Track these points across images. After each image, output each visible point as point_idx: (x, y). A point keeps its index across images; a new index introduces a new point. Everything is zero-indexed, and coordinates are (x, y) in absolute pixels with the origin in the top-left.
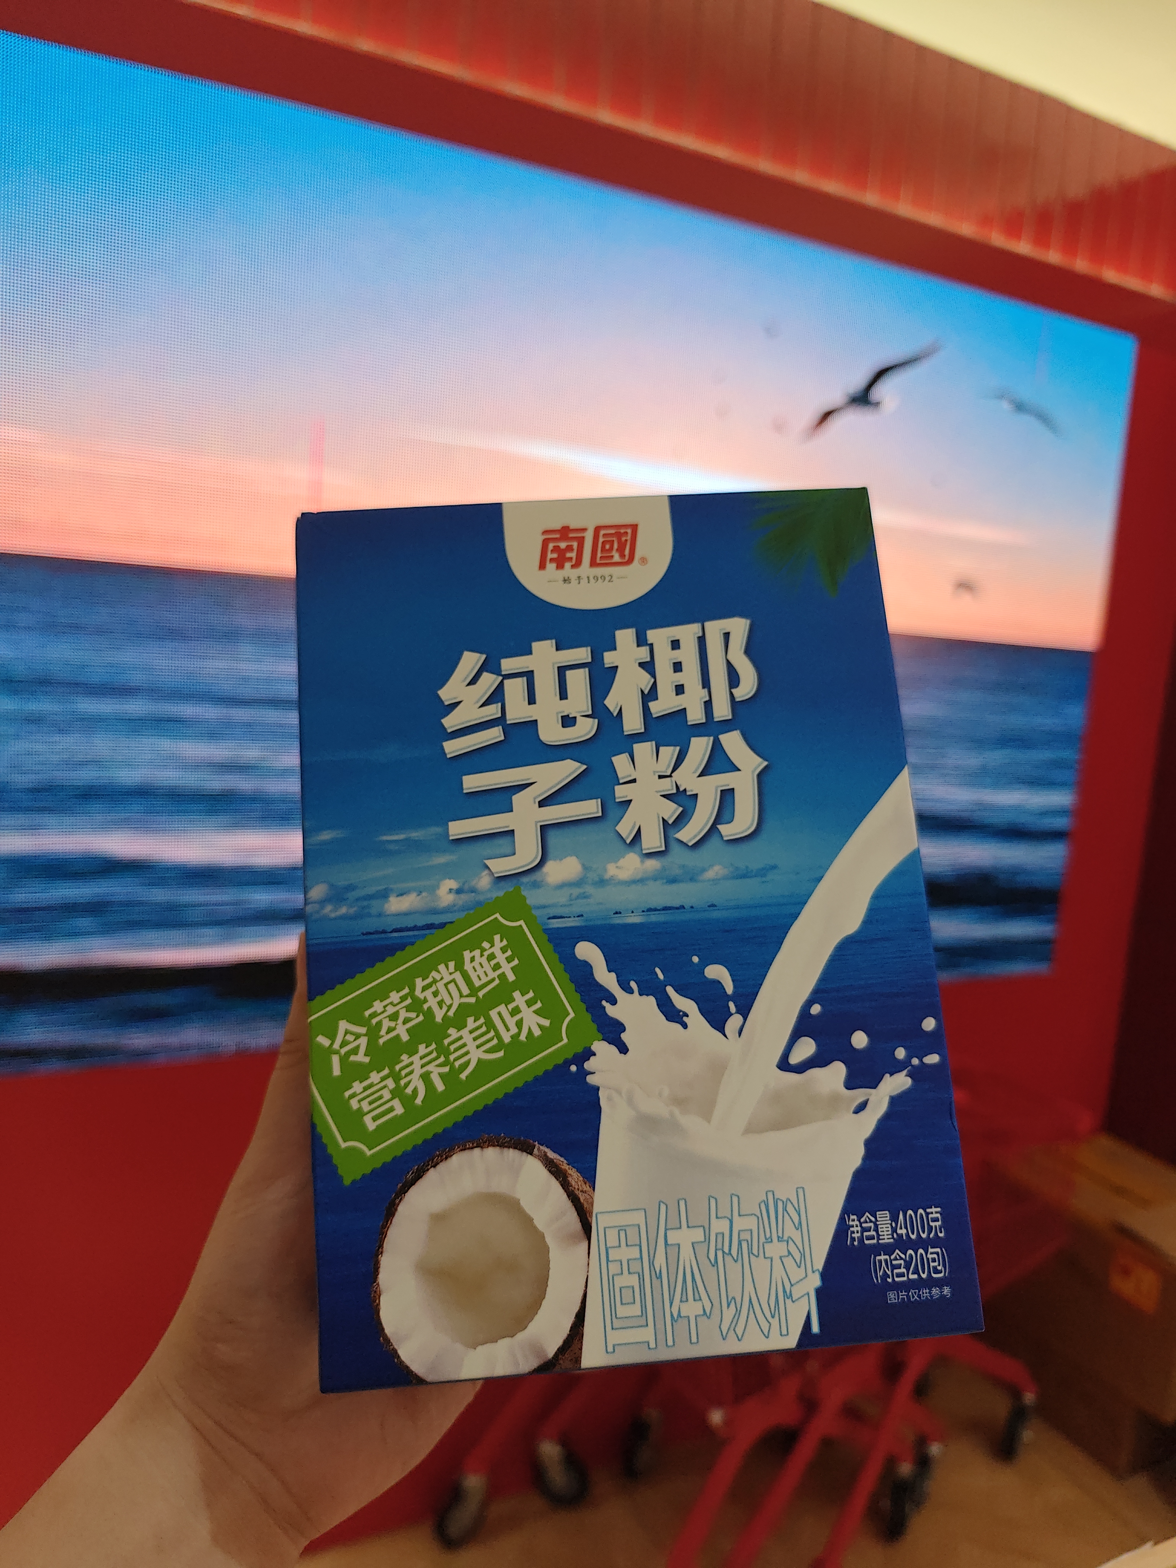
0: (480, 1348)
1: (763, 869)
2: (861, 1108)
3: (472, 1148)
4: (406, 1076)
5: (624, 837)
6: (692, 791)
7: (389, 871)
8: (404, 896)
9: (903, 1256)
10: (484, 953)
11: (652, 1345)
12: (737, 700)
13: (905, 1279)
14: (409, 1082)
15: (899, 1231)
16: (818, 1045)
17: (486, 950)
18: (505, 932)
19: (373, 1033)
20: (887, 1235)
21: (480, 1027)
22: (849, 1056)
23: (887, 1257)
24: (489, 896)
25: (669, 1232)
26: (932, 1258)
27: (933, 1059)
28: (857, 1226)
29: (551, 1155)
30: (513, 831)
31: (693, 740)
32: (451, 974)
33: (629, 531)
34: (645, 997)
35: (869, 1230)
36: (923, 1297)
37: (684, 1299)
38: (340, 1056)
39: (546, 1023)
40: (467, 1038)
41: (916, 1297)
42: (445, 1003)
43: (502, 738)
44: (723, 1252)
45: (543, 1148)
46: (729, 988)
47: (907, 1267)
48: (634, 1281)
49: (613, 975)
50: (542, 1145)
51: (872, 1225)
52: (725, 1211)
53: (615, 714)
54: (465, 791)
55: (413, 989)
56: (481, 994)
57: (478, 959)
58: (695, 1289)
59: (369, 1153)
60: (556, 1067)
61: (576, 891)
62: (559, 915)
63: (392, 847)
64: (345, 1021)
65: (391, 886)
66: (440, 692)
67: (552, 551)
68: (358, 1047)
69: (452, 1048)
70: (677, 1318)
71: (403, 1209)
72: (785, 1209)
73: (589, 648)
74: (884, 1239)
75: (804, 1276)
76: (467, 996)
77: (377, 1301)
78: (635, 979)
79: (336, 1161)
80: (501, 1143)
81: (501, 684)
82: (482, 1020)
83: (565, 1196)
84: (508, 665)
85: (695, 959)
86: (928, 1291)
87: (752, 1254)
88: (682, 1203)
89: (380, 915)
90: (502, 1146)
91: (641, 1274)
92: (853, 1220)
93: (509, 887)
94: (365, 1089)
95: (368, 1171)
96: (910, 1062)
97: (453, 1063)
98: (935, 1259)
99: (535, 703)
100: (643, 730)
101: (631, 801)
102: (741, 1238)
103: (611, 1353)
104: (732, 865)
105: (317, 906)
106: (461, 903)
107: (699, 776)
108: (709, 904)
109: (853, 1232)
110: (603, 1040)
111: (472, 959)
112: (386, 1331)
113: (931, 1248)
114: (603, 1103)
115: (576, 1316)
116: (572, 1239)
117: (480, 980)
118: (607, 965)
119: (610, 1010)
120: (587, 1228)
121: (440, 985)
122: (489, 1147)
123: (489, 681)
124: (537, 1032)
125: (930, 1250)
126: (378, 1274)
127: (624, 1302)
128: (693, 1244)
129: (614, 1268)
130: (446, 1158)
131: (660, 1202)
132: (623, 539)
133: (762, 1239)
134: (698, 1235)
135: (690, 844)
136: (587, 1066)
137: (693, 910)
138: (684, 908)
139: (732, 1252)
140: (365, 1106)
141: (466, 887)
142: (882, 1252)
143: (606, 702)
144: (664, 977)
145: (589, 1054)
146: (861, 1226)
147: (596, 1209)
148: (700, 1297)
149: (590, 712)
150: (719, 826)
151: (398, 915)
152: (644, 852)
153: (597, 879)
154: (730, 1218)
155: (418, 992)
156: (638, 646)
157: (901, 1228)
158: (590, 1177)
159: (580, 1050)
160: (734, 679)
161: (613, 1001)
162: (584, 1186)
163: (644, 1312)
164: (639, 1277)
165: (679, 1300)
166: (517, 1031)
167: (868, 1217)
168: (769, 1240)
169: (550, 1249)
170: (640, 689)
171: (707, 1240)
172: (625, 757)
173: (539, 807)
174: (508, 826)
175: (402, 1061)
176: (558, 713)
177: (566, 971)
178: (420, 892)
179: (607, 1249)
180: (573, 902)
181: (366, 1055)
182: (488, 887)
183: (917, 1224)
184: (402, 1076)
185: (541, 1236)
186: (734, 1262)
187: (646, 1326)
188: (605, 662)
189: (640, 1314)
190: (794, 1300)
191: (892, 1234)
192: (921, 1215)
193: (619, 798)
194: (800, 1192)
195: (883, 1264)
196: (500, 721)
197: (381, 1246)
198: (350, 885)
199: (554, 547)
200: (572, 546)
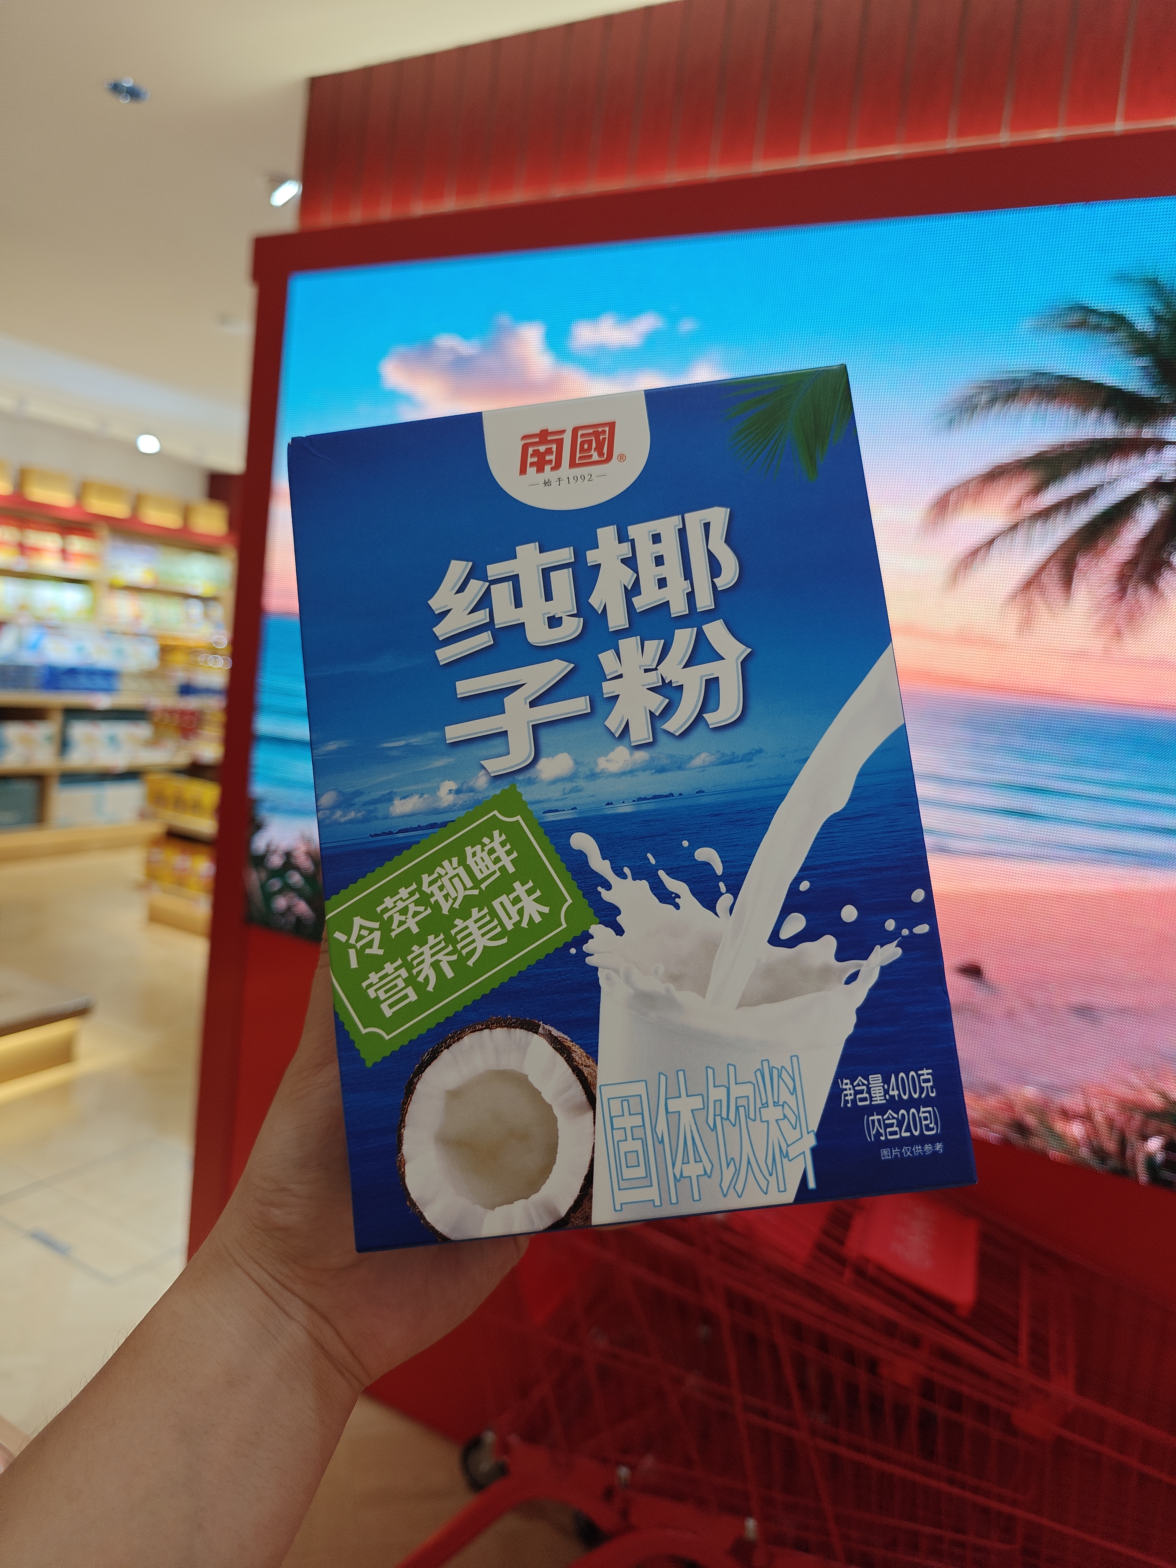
0: (497, 1209)
1: (750, 753)
3: (482, 1030)
4: (418, 964)
5: (613, 731)
6: (677, 682)
7: (393, 775)
8: (407, 799)
9: (896, 1116)
10: (485, 848)
11: (657, 1203)
12: (719, 589)
13: (898, 1136)
14: (421, 970)
15: (891, 1093)
16: (807, 921)
17: (485, 845)
18: (504, 828)
19: (386, 927)
20: (880, 1096)
21: (484, 917)
22: (840, 930)
23: (880, 1117)
24: (487, 794)
25: (669, 1101)
26: (924, 1117)
27: (922, 929)
28: (850, 1089)
29: (555, 1033)
30: (506, 732)
31: (677, 632)
32: (454, 869)
33: (607, 429)
35: (862, 1092)
36: (916, 1153)
38: (356, 950)
39: (546, 910)
40: (473, 927)
41: (909, 1153)
42: (451, 897)
43: (492, 642)
44: (722, 1118)
45: (548, 1027)
46: (719, 869)
47: (900, 1125)
48: (638, 1145)
49: (607, 862)
50: (547, 1025)
51: (865, 1087)
52: (722, 1079)
53: (600, 613)
54: (458, 697)
55: (420, 883)
56: (483, 886)
57: (479, 854)
58: (696, 1151)
59: (387, 1038)
60: (557, 950)
61: (569, 786)
62: (554, 809)
63: (394, 753)
64: (359, 917)
65: (395, 790)
66: (431, 602)
67: (531, 455)
68: (372, 941)
69: (459, 937)
70: (680, 1178)
71: (420, 1087)
72: (780, 1076)
73: (572, 548)
74: (877, 1100)
76: (470, 889)
77: (403, 1170)
78: (628, 865)
79: (357, 1046)
80: (508, 1023)
81: (488, 590)
82: (486, 910)
83: (570, 1070)
84: (494, 570)
85: (685, 844)
86: (920, 1147)
87: (749, 1118)
88: (681, 1074)
89: (386, 818)
90: (509, 1026)
91: (644, 1140)
92: (846, 1084)
93: (505, 785)
94: (381, 979)
95: (388, 1054)
97: (460, 951)
98: (927, 1117)
99: (521, 606)
100: (627, 626)
101: (618, 695)
102: (739, 1104)
103: (619, 1211)
104: (718, 751)
105: (327, 812)
106: (460, 802)
107: (684, 668)
108: (697, 791)
109: (846, 1095)
110: (600, 923)
111: (474, 854)
112: (412, 1196)
113: (923, 1107)
114: (601, 982)
115: (585, 1179)
116: (577, 1110)
117: (482, 873)
118: (601, 853)
119: (606, 895)
120: (592, 1100)
121: (445, 880)
122: (497, 1028)
123: (476, 587)
124: (537, 919)
125: (922, 1109)
126: (402, 1146)
127: (629, 1165)
128: (692, 1111)
129: (618, 1135)
130: (458, 1040)
131: (660, 1073)
132: (601, 437)
133: (759, 1105)
134: (697, 1102)
135: (677, 734)
136: (585, 948)
137: (681, 797)
138: (673, 796)
139: (730, 1118)
140: (382, 996)
141: (465, 787)
142: (875, 1113)
143: (591, 601)
145: (587, 937)
146: (854, 1089)
147: (599, 1082)
148: (700, 1158)
149: (575, 612)
150: (703, 715)
151: (403, 816)
152: (632, 745)
153: (588, 773)
154: (727, 1086)
155: (425, 888)
156: (620, 541)
157: (893, 1090)
158: (593, 1052)
159: (579, 934)
160: (715, 568)
161: (608, 887)
162: (587, 1061)
163: (648, 1174)
164: (643, 1142)
165: (681, 1162)
166: (519, 918)
167: (860, 1080)
168: (765, 1105)
169: (558, 1119)
170: (624, 585)
171: (706, 1107)
172: (611, 653)
173: (530, 707)
174: (502, 728)
175: (413, 952)
176: (544, 614)
177: (562, 861)
178: (422, 794)
179: (611, 1118)
180: (566, 796)
181: (379, 948)
182: (486, 785)
183: (909, 1085)
184: (413, 965)
185: (549, 1107)
186: (732, 1126)
187: (651, 1186)
188: (588, 560)
189: (645, 1176)
190: (790, 1159)
191: (885, 1096)
192: (913, 1076)
193: (606, 694)
194: (795, 1059)
195: (876, 1123)
196: (489, 626)
197: (403, 1121)
198: (358, 791)
199: (533, 450)
200: (551, 448)
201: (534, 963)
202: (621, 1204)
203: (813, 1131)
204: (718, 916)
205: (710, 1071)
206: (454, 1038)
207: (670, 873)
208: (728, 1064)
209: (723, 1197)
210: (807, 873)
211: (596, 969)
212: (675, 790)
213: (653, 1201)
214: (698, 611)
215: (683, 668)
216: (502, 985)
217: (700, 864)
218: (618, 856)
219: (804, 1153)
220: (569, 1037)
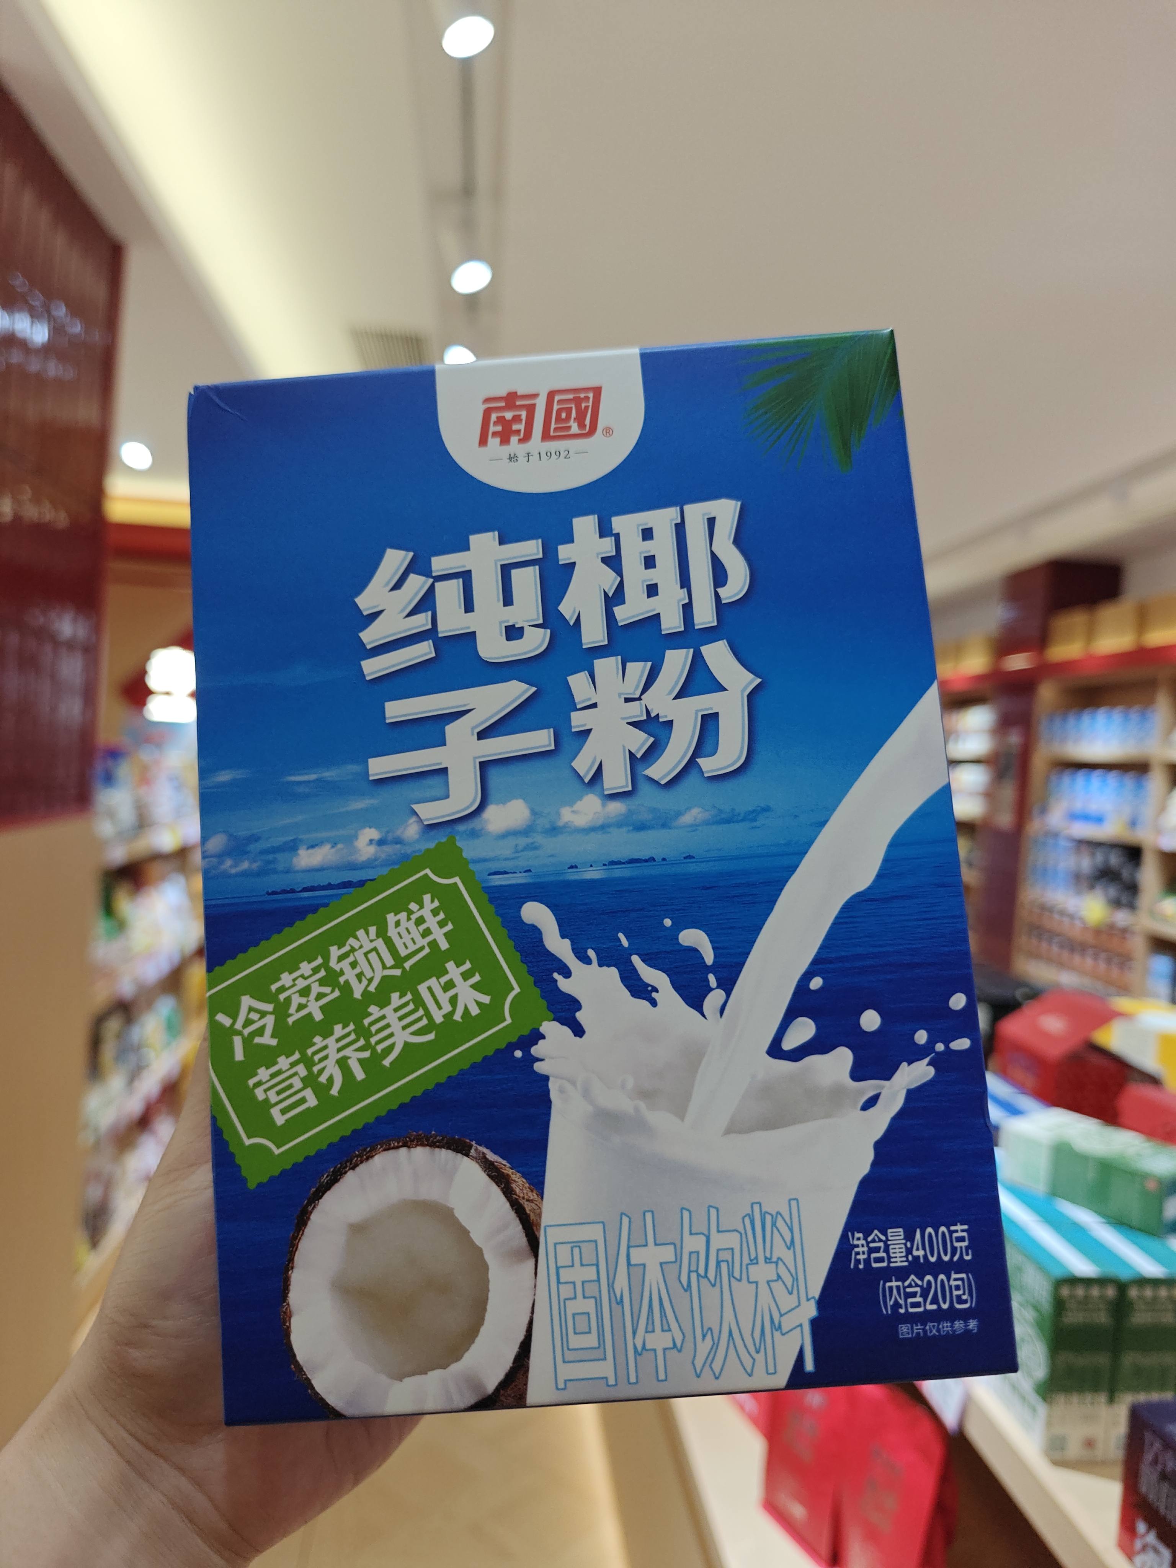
0: (407, 1380)
1: (754, 811)
2: (871, 1102)
3: (398, 1147)
4: (321, 1060)
5: (582, 775)
6: (666, 716)
7: (299, 818)
8: (316, 849)
9: (919, 1283)
10: (411, 916)
11: (612, 1382)
12: (723, 602)
13: (921, 1309)
14: (323, 1069)
15: (915, 1253)
17: (412, 912)
18: (437, 891)
19: (282, 1011)
20: (900, 1257)
21: (406, 1004)
23: (900, 1283)
24: (417, 847)
25: (631, 1250)
26: (955, 1286)
27: (962, 1044)
28: (863, 1246)
29: (491, 1156)
30: (446, 769)
31: (667, 652)
32: (371, 941)
33: (591, 395)
34: (605, 968)
35: (877, 1250)
36: (944, 1331)
37: (650, 1329)
38: (242, 1037)
39: (486, 999)
40: (392, 1017)
41: (934, 1331)
42: (365, 977)
43: (433, 655)
44: (699, 1275)
45: (482, 1148)
46: (709, 958)
47: (925, 1295)
48: (589, 1306)
49: (567, 942)
50: (480, 1145)
51: (881, 1244)
53: (572, 623)
54: (388, 721)
55: (326, 958)
56: (407, 965)
57: (404, 924)
59: (277, 1151)
61: (523, 841)
62: (502, 870)
63: (301, 789)
64: (248, 996)
65: (300, 837)
66: (357, 600)
67: (495, 423)
68: (263, 1028)
69: (373, 1029)
71: (316, 1218)
72: (774, 1224)
73: (540, 541)
74: (896, 1262)
75: (797, 1304)
76: (392, 967)
77: (288, 1324)
78: (593, 946)
79: (238, 1160)
80: (432, 1142)
81: (431, 590)
82: (409, 996)
83: (508, 1205)
84: (440, 564)
85: (668, 922)
86: (949, 1324)
87: (734, 1277)
88: (649, 1216)
89: (288, 871)
90: (433, 1145)
91: (598, 1297)
92: (859, 1239)
93: (442, 837)
94: (273, 1076)
95: (276, 1173)
96: (934, 1047)
97: (375, 1047)
98: (959, 1285)
99: (473, 611)
100: (606, 643)
101: (590, 731)
102: (720, 1259)
103: (562, 1389)
104: (714, 807)
105: (215, 860)
106: (383, 856)
107: (675, 698)
108: (685, 855)
109: (858, 1253)
110: (554, 1020)
111: (398, 923)
112: (299, 1358)
113: (955, 1273)
114: (553, 1095)
115: (520, 1346)
116: (515, 1256)
117: (406, 947)
118: (560, 930)
119: (563, 984)
120: (534, 1244)
121: (359, 955)
122: (418, 1147)
123: (416, 584)
124: (475, 1011)
125: (954, 1276)
126: (288, 1293)
128: (661, 1264)
129: (566, 1291)
130: (367, 1159)
132: (583, 405)
133: (746, 1260)
134: (668, 1254)
135: (663, 782)
136: (535, 1051)
137: (665, 862)
138: (655, 860)
139: (709, 1275)
140: (273, 1097)
141: (390, 837)
142: (893, 1278)
143: (561, 608)
144: (629, 944)
145: (537, 1036)
146: (868, 1246)
147: (544, 1222)
148: (669, 1326)
149: (541, 621)
150: (697, 759)
151: (308, 871)
152: (606, 793)
153: (548, 826)
154: (706, 1233)
155: (333, 963)
156: (601, 536)
157: (918, 1249)
158: (538, 1183)
159: (526, 1032)
160: (719, 575)
161: (567, 973)
162: (530, 1194)
163: (602, 1342)
164: (596, 1302)
165: (644, 1330)
166: (450, 1009)
167: (876, 1235)
168: (754, 1261)
169: (490, 1267)
170: (604, 591)
171: (678, 1259)
172: (583, 676)
173: (478, 740)
174: (441, 764)
175: (314, 1044)
176: (501, 623)
177: (510, 937)
178: (335, 844)
179: (558, 1268)
180: (519, 854)
181: (273, 1036)
182: (417, 837)
183: (938, 1244)
184: (314, 1061)
185: (479, 1251)
186: (711, 1287)
187: (605, 1359)
188: (560, 557)
189: (597, 1345)
190: (784, 1332)
191: (907, 1256)
192: (943, 1233)
193: (575, 727)
194: (794, 1203)
195: (895, 1291)
196: (431, 633)
197: (291, 1260)
198: (253, 835)
199: (498, 418)
200: (520, 416)
201: (468, 1066)
202: (566, 1381)
203: (813, 1298)
204: (706, 1018)
205: (686, 1214)
206: (362, 1157)
207: (647, 960)
208: (710, 1206)
209: (696, 1378)
210: (820, 966)
211: (546, 1078)
212: (658, 853)
213: (606, 1378)
214: (696, 627)
215: (673, 699)
216: (426, 1093)
217: (685, 950)
218: (582, 934)
219: (801, 1325)
220: (508, 1162)
